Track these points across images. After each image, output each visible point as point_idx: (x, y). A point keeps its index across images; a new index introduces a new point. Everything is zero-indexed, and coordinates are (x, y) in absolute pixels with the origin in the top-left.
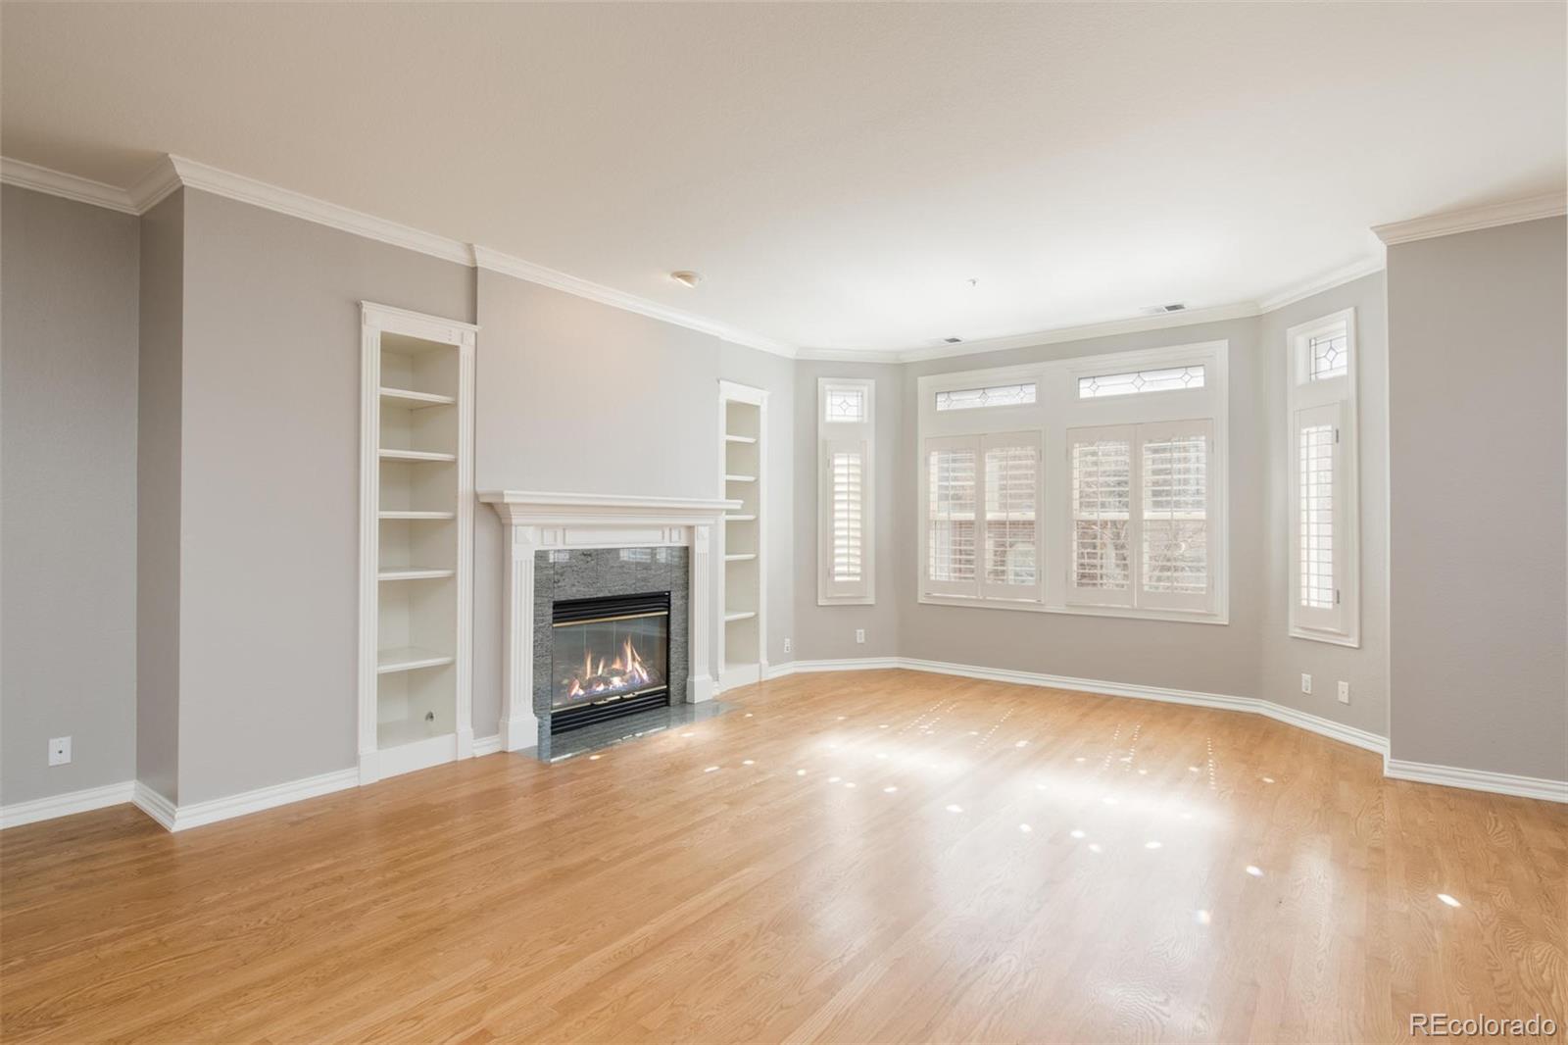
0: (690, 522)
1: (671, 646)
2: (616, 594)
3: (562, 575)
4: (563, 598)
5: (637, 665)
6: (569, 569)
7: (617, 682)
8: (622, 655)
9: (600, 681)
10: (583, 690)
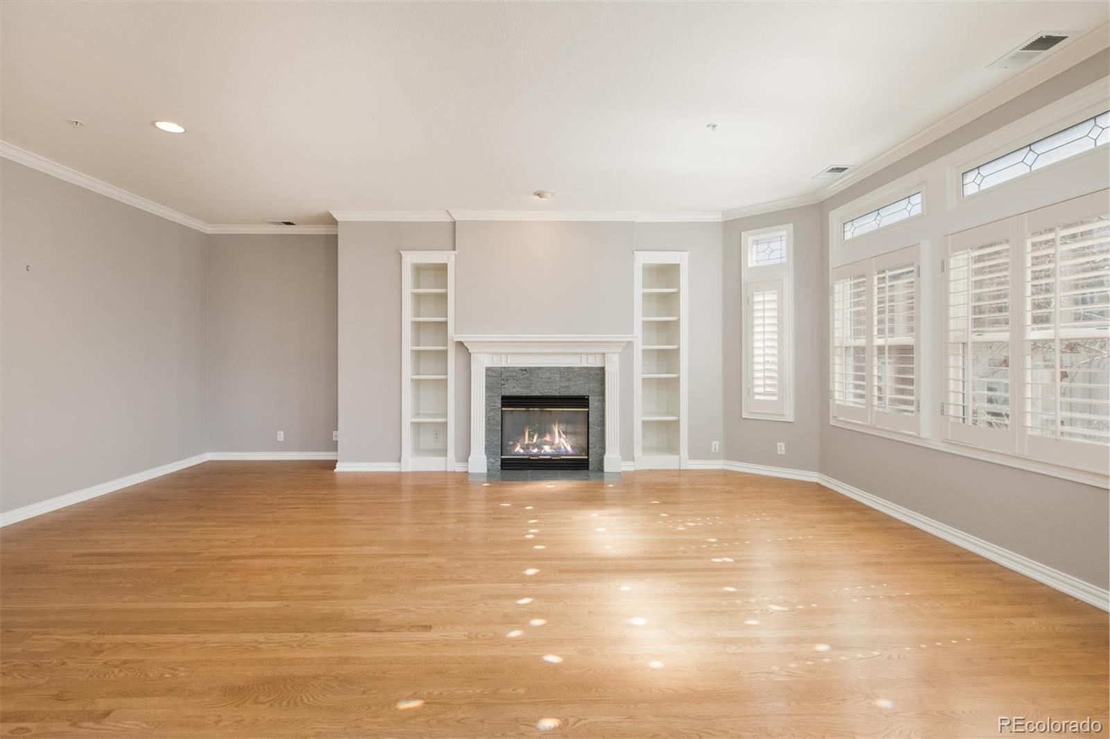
0: (603, 351)
1: (590, 431)
2: (545, 395)
3: (507, 381)
4: (507, 394)
5: (563, 441)
6: (512, 378)
7: (547, 449)
8: (551, 433)
9: (535, 446)
10: (523, 449)
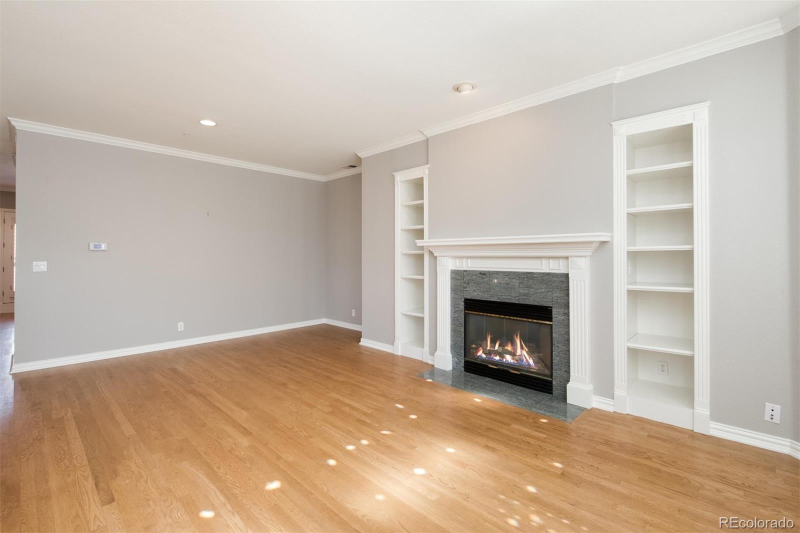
0: (566, 254)
3: (468, 284)
4: (469, 297)
5: (525, 353)
6: (473, 281)
7: (508, 358)
8: (513, 344)
9: (497, 353)
10: (485, 354)
